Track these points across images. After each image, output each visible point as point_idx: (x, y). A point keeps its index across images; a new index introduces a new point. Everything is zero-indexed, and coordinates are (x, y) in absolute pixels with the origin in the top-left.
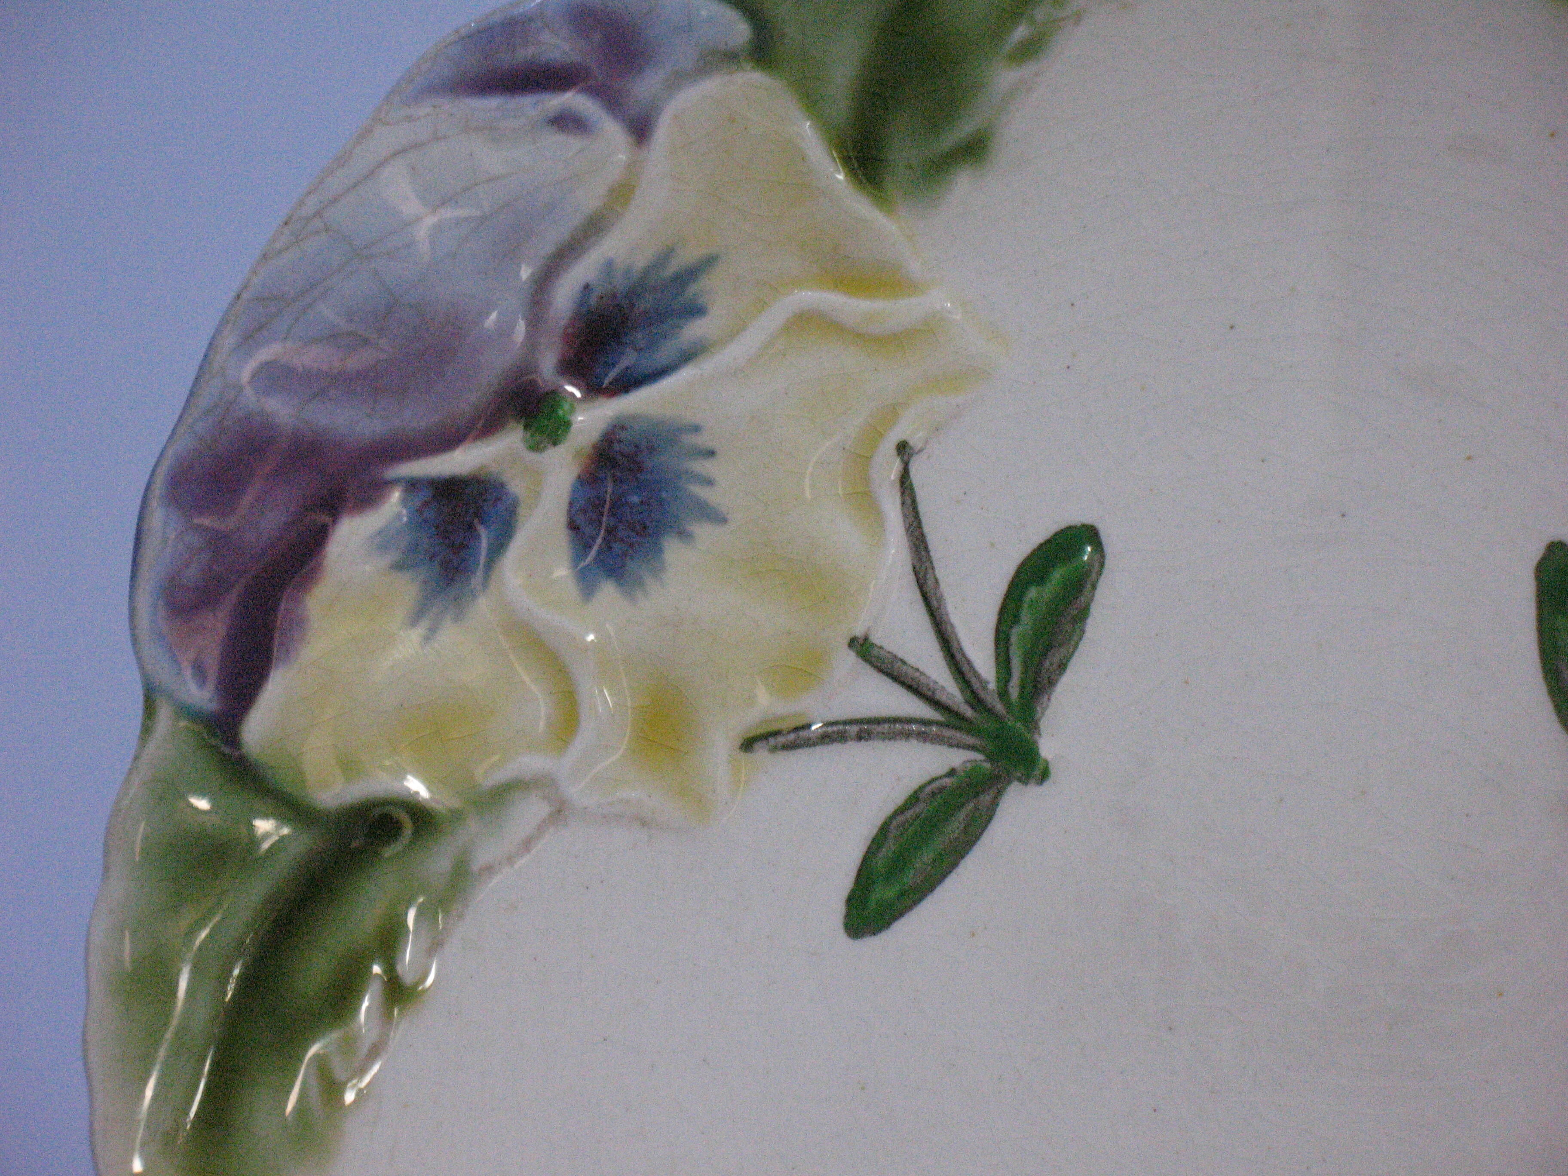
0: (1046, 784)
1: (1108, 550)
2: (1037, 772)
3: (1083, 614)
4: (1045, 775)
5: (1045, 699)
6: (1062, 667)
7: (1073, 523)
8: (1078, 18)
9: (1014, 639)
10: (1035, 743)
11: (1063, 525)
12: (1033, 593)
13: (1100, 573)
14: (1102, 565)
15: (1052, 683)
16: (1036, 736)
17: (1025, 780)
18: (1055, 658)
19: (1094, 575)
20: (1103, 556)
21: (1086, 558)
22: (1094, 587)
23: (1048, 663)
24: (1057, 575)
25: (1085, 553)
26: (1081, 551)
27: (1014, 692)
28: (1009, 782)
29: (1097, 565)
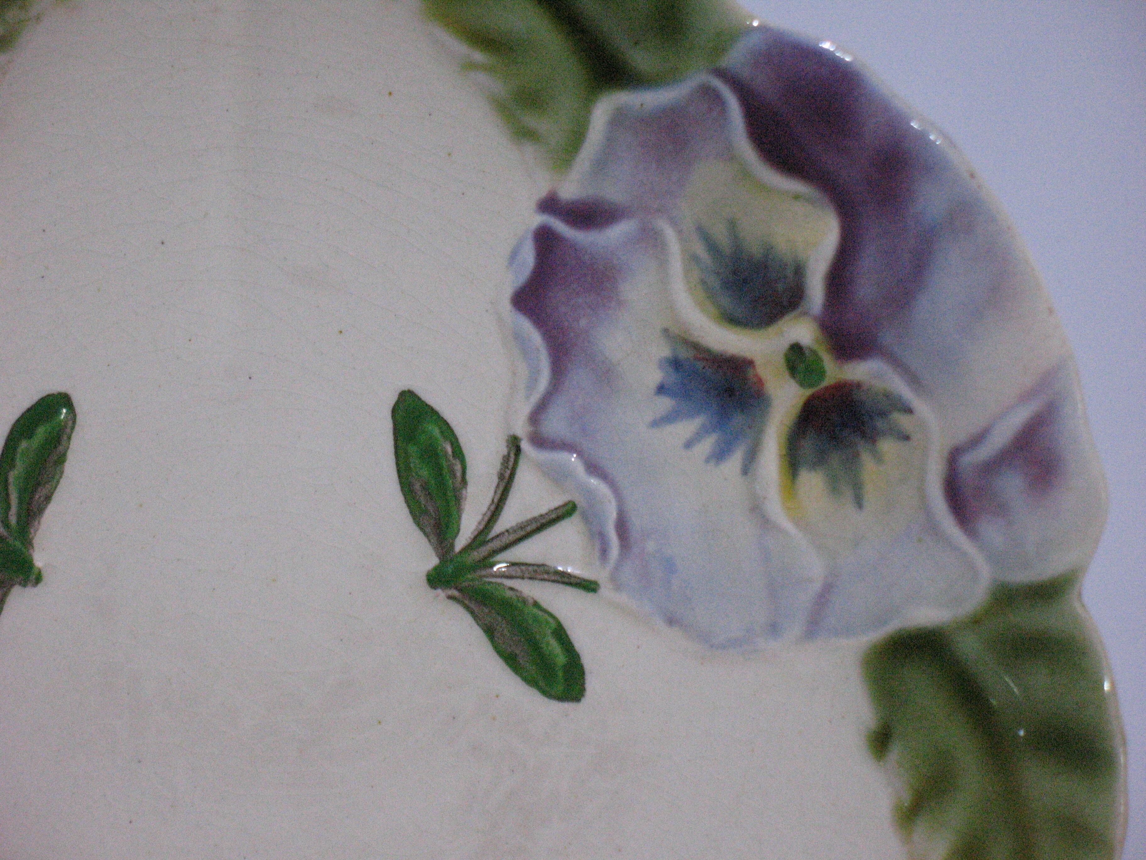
0: (40, 586)
1: (78, 410)
2: (33, 577)
3: (61, 460)
4: (38, 579)
5: (36, 523)
6: (48, 498)
7: (51, 392)
8: (38, 18)
9: (11, 480)
10: (31, 555)
11: (44, 394)
12: (24, 445)
13: (73, 428)
14: (74, 422)
15: (41, 511)
16: (31, 551)
17: (24, 583)
18: (42, 492)
19: (68, 430)
20: (75, 416)
21: (62, 417)
22: (69, 438)
23: (37, 497)
24: (41, 432)
25: (61, 414)
26: (58, 412)
27: (13, 520)
28: (12, 586)
29: (70, 423)
